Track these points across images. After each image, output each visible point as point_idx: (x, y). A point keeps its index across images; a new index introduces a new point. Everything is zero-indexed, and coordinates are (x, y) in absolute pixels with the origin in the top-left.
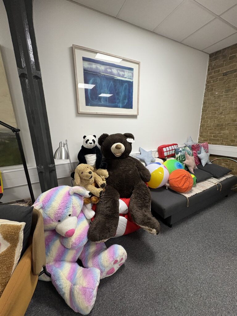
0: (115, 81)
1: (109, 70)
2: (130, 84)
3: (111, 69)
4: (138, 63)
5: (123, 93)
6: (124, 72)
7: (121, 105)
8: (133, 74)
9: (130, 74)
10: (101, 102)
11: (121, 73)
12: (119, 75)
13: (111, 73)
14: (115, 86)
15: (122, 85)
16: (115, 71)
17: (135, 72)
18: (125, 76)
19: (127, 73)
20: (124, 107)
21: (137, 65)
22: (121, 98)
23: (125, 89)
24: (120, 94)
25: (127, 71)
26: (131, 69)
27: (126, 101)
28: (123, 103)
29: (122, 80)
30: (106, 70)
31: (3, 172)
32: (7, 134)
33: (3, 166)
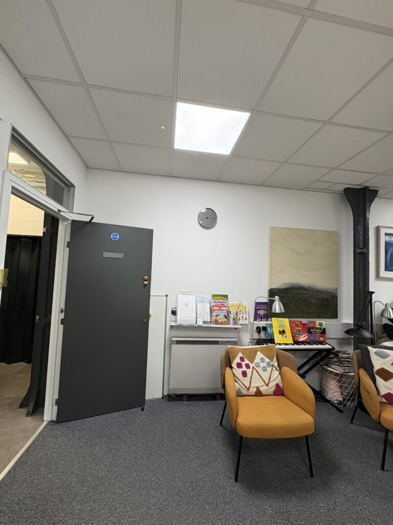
31: (325, 323)
32: (331, 292)
33: (324, 318)
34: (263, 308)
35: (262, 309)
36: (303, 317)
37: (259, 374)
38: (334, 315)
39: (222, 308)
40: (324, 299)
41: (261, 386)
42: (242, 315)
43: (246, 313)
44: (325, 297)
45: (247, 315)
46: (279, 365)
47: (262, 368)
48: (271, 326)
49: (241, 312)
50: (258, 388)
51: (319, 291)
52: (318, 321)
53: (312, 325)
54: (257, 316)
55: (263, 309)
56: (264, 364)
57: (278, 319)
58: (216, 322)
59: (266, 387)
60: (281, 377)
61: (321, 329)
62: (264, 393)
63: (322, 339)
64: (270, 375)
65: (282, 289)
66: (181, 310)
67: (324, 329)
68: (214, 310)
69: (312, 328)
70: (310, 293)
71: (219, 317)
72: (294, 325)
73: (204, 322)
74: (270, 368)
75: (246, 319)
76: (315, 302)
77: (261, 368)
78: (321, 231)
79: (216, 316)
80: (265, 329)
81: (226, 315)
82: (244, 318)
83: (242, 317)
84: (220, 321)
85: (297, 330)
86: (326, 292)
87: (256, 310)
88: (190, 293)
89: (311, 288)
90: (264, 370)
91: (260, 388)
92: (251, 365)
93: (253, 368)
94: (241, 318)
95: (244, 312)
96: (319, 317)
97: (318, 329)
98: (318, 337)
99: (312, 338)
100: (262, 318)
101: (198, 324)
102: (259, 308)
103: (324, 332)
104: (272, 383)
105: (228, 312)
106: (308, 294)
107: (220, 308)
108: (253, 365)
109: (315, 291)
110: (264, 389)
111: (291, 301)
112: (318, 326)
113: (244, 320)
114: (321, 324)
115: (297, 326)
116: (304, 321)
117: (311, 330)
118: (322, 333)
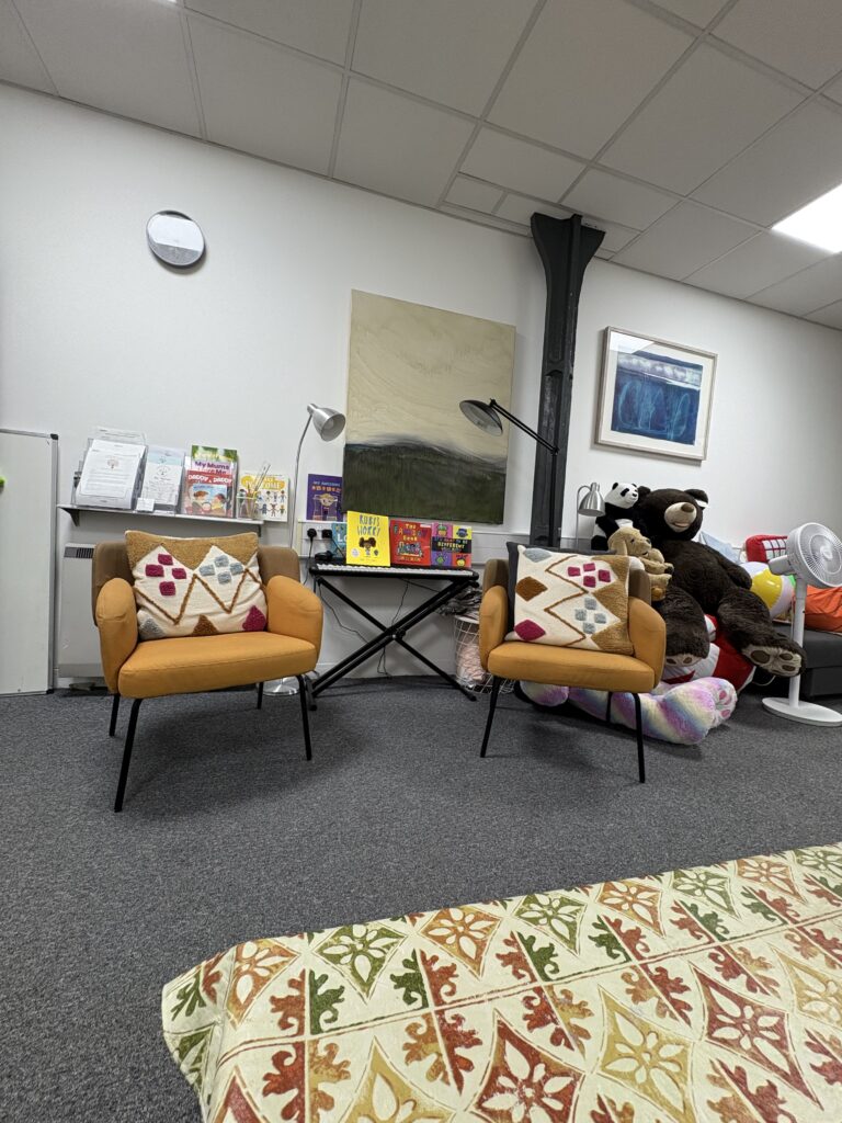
0: (667, 388)
1: (659, 369)
2: (694, 396)
3: (662, 366)
4: (713, 357)
5: (679, 412)
6: (685, 371)
7: (672, 436)
8: (701, 375)
9: (696, 377)
10: (637, 426)
11: (680, 374)
12: (676, 378)
13: (662, 373)
14: (666, 398)
15: (679, 395)
16: (668, 369)
17: (706, 373)
18: (686, 380)
19: (690, 375)
20: (677, 440)
21: (711, 361)
22: (675, 421)
23: (684, 404)
24: (674, 414)
25: (691, 370)
26: (698, 367)
27: (684, 428)
28: (677, 432)
29: (679, 387)
30: (653, 368)
31: (472, 531)
32: (492, 465)
33: (472, 521)
34: (329, 489)
35: (326, 492)
36: (425, 517)
37: (208, 589)
38: (496, 516)
39: (216, 480)
40: (473, 479)
41: (211, 614)
42: (272, 501)
43: (283, 497)
44: (478, 473)
45: (286, 500)
46: (260, 572)
47: (219, 576)
48: (343, 529)
49: (272, 495)
50: (203, 618)
51: (464, 461)
52: (456, 527)
53: (442, 533)
54: (314, 509)
55: (331, 493)
56: (226, 570)
57: (364, 514)
58: (196, 508)
59: (225, 615)
60: (265, 594)
61: (461, 543)
62: (218, 628)
63: (461, 563)
64: (238, 589)
65: (375, 447)
66: (92, 471)
67: (469, 541)
68: (192, 481)
69: (443, 540)
70: (444, 462)
71: (206, 497)
72: (401, 531)
73: (157, 507)
74: (239, 578)
75: (282, 511)
76: (453, 483)
77: (215, 577)
78: (478, 319)
79: (196, 495)
80: (327, 534)
81: (225, 494)
82: (278, 508)
83: (273, 506)
84: (207, 507)
85: (406, 542)
86: (480, 463)
87: (311, 493)
88: (129, 439)
89: (448, 452)
90: (224, 580)
91: (210, 618)
92: (189, 573)
93: (195, 577)
94: (269, 507)
95: (279, 494)
96: (462, 519)
97: (455, 541)
98: (455, 558)
99: (440, 560)
100: (325, 513)
101: (139, 507)
102: (319, 488)
103: (466, 548)
104: (242, 606)
105: (229, 488)
106: (440, 463)
107: (211, 478)
108: (197, 571)
109: (454, 459)
110: (218, 620)
111: (396, 478)
112: (455, 536)
113: (278, 514)
114: (462, 533)
115: (408, 533)
116: (425, 524)
117: (439, 544)
118: (463, 551)
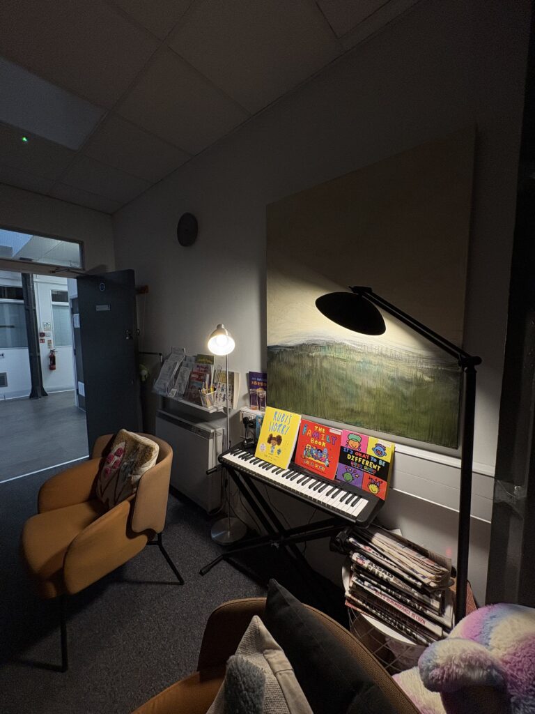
34: (262, 384)
38: (441, 434)
48: (262, 419)
53: (354, 445)
55: (261, 387)
61: (377, 463)
63: (373, 488)
65: (290, 347)
67: (387, 464)
68: (193, 378)
69: (354, 452)
72: (309, 433)
87: (250, 387)
97: (369, 459)
98: (366, 480)
99: (348, 477)
102: (256, 383)
103: (385, 472)
106: (352, 360)
107: (199, 377)
109: (370, 354)
112: (370, 452)
114: (380, 450)
115: (317, 436)
116: (337, 428)
117: (349, 457)
118: (378, 474)
